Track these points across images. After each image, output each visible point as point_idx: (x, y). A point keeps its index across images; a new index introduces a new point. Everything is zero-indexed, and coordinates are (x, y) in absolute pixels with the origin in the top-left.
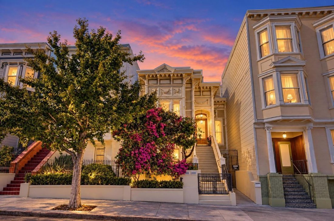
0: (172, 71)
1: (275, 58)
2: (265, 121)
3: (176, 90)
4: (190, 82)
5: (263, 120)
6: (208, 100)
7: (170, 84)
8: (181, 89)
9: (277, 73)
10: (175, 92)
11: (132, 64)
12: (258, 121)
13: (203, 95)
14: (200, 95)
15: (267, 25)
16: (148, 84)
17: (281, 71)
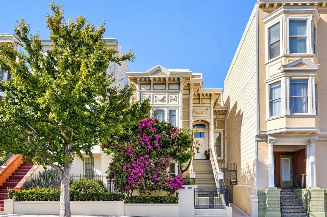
0: (167, 74)
1: (285, 60)
2: (268, 133)
3: (172, 97)
4: (188, 88)
5: (266, 132)
6: (207, 109)
7: (165, 89)
8: (177, 96)
9: (286, 79)
10: (171, 99)
11: (120, 65)
12: (261, 133)
13: (202, 103)
14: (199, 103)
15: (280, 18)
16: (140, 89)
17: (290, 76)
